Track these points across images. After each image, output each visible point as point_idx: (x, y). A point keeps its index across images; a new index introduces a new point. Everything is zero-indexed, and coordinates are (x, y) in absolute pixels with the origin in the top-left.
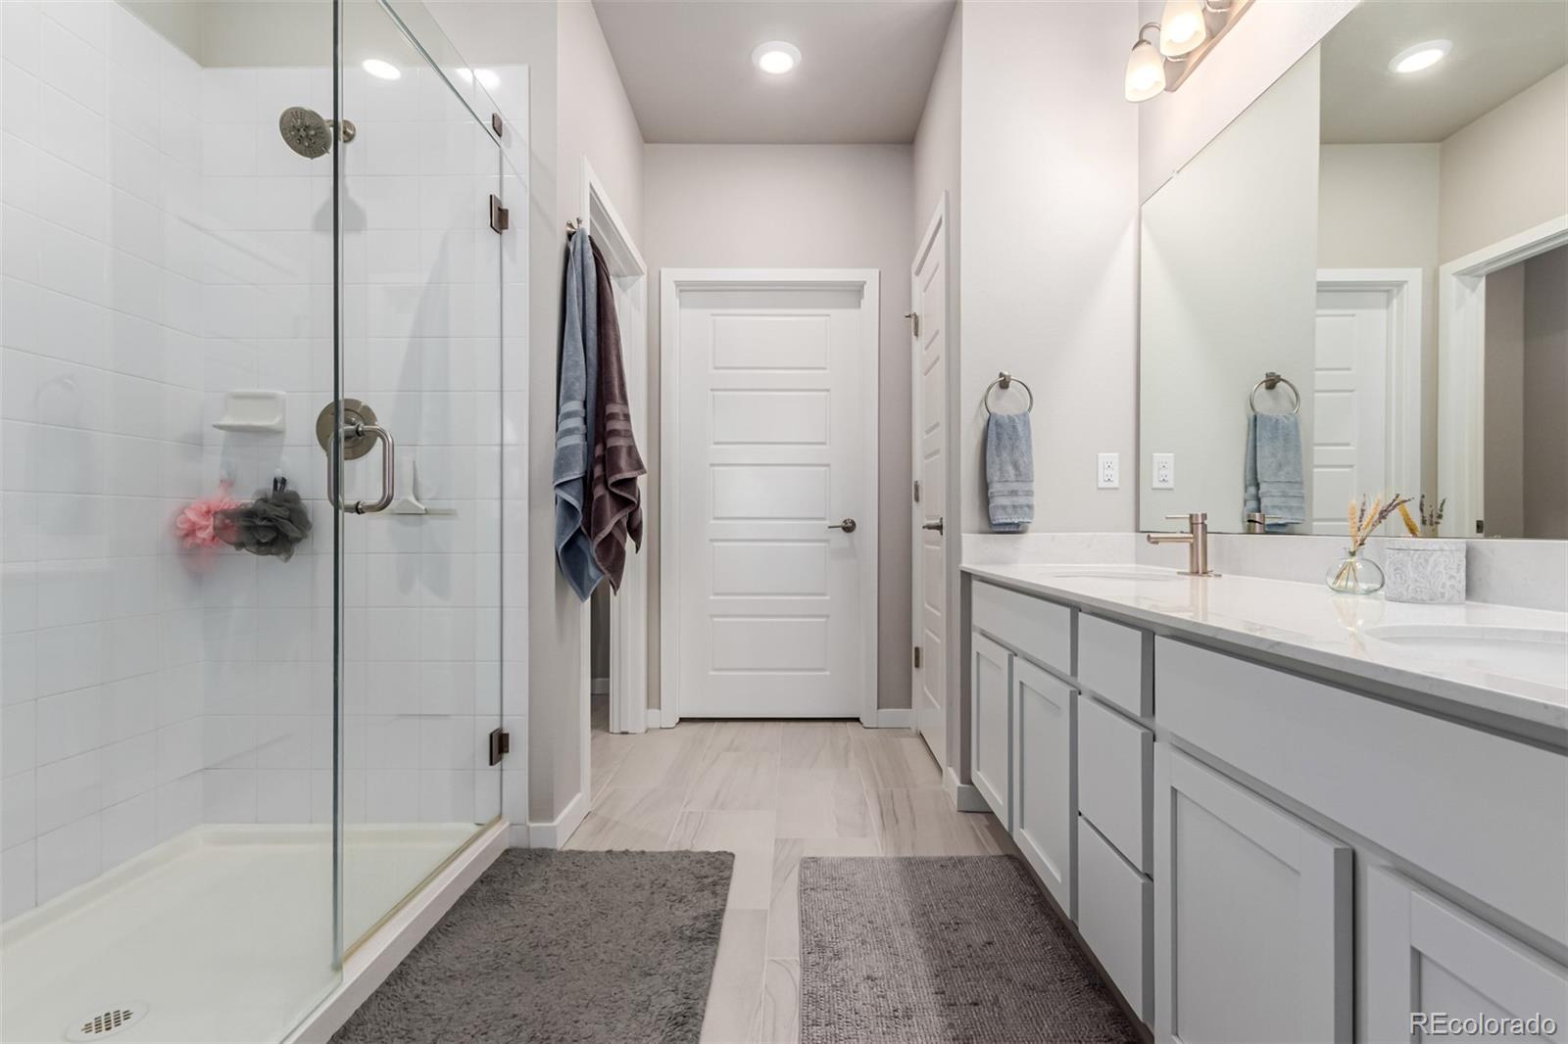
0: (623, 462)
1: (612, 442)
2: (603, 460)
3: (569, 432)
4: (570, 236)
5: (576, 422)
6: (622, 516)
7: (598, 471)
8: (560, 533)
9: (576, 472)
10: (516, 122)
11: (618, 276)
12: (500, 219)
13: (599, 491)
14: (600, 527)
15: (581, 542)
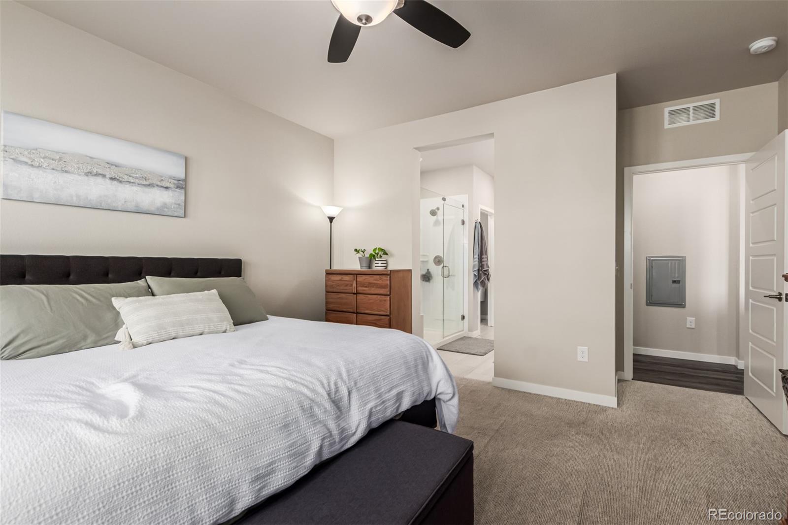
0: (485, 266)
1: (483, 263)
2: (481, 266)
3: (475, 261)
4: (476, 222)
5: (477, 259)
6: (485, 276)
7: (480, 269)
8: (474, 280)
9: (477, 269)
10: (466, 205)
11: (490, 215)
12: (463, 222)
13: (480, 272)
14: (480, 279)
15: (478, 281)
